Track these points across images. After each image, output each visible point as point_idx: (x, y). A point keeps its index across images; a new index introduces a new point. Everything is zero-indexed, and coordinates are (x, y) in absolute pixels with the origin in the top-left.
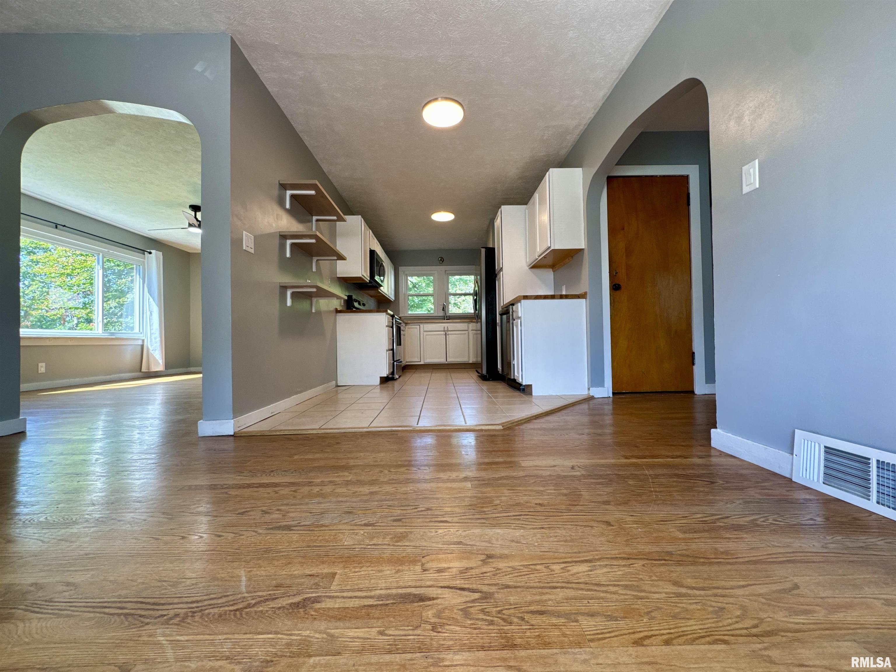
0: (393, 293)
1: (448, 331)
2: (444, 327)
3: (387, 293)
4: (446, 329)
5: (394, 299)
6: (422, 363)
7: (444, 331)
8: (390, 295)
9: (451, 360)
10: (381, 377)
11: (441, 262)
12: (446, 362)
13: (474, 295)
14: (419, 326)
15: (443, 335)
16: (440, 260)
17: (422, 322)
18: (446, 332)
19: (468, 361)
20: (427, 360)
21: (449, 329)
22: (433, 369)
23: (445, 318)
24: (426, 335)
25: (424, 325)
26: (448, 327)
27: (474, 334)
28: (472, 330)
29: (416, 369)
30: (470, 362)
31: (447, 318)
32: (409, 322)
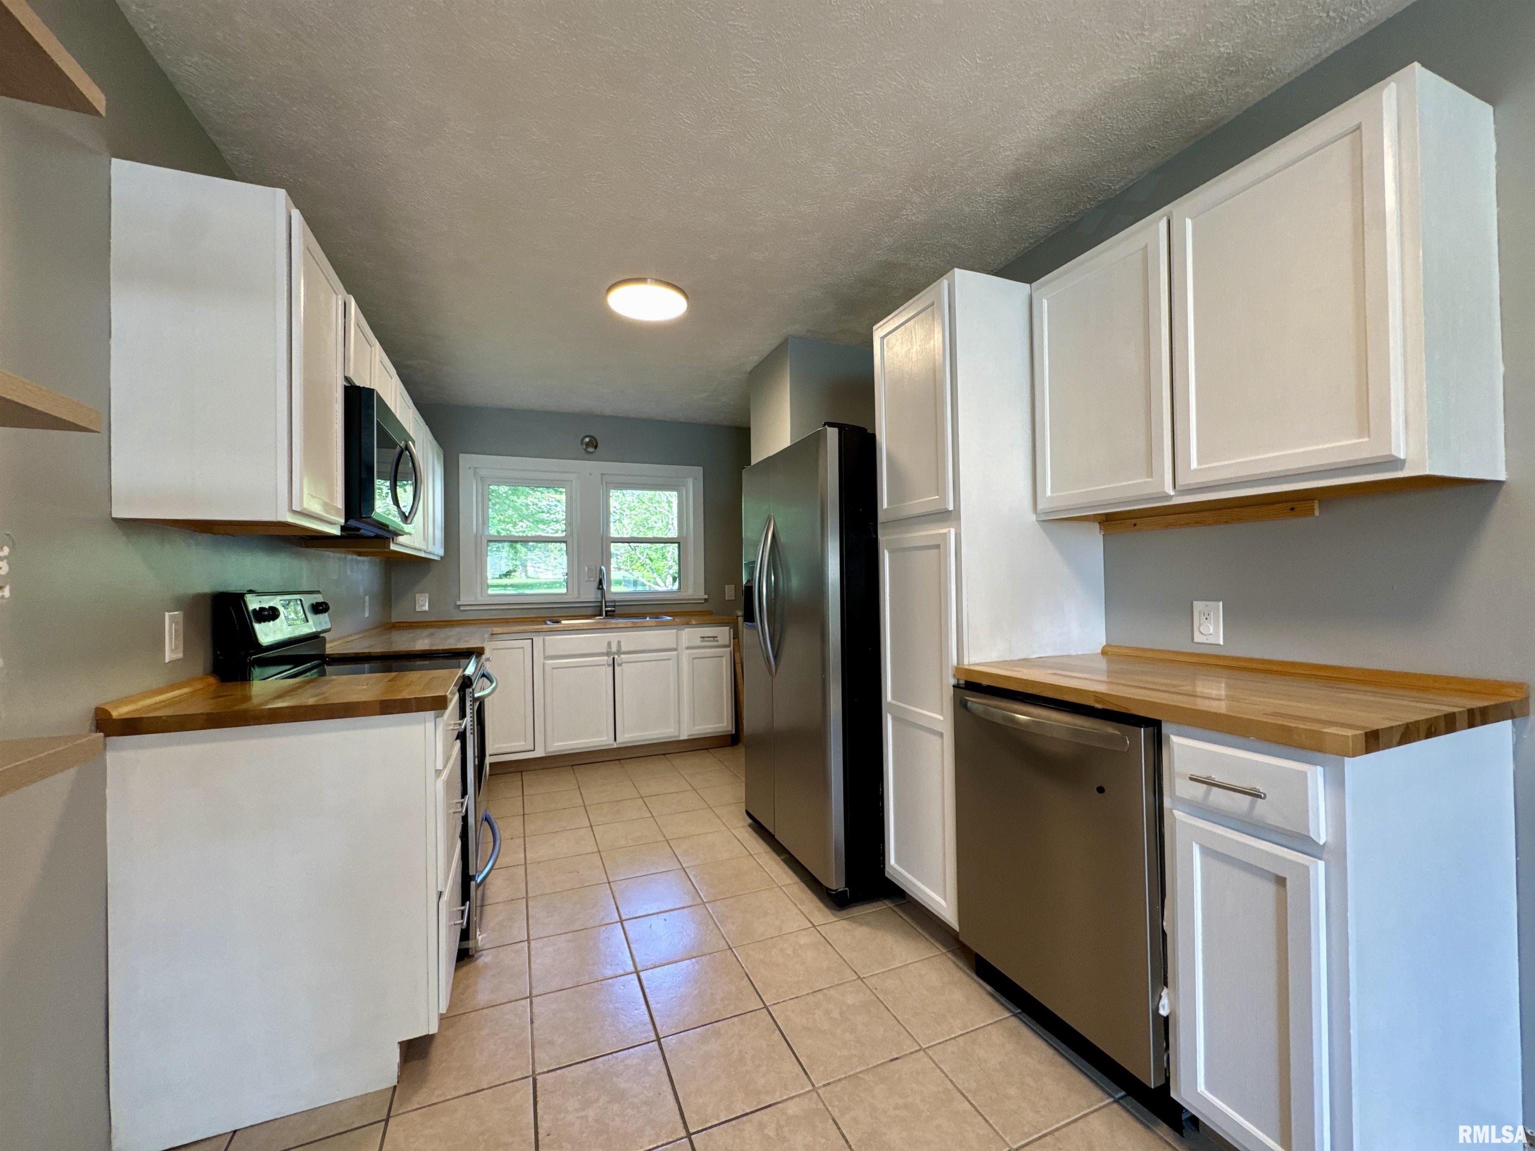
0: (439, 541)
1: (619, 652)
2: (609, 644)
3: (424, 545)
4: (614, 649)
5: (441, 552)
6: (539, 753)
7: (608, 654)
8: (429, 551)
9: (627, 737)
10: (401, 1043)
11: (591, 450)
12: (613, 745)
13: (679, 543)
14: (531, 640)
15: (605, 665)
16: (587, 444)
17: (541, 629)
18: (612, 657)
19: (677, 734)
20: (554, 745)
21: (623, 649)
22: (572, 766)
23: (601, 607)
24: (553, 668)
25: (547, 638)
26: (619, 643)
27: (693, 658)
28: (687, 648)
29: (522, 772)
30: (682, 738)
31: (607, 609)
32: (497, 630)
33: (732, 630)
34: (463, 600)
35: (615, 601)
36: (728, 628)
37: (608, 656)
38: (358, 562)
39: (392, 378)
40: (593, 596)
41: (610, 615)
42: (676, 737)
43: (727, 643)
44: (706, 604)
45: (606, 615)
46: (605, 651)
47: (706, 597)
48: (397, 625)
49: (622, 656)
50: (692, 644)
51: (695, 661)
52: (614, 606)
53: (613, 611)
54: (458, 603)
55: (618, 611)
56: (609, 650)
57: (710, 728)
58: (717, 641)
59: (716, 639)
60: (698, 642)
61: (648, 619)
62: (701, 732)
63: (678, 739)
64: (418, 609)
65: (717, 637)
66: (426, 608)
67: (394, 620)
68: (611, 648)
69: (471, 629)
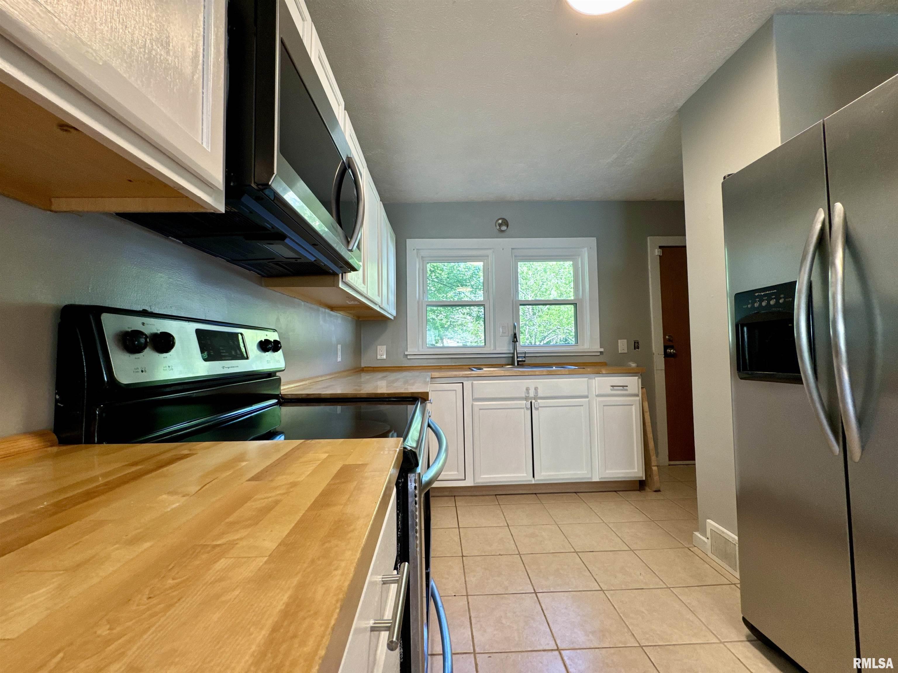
0: (393, 298)
1: (536, 398)
2: (528, 389)
3: (377, 299)
4: (532, 394)
5: (394, 313)
6: (469, 483)
7: (526, 399)
8: (384, 305)
9: (543, 475)
11: (504, 228)
12: (532, 481)
13: (575, 305)
14: (462, 384)
15: (524, 408)
16: (500, 225)
17: (470, 374)
18: (530, 401)
19: (589, 476)
20: (482, 476)
21: (540, 394)
22: (496, 495)
23: (513, 358)
24: (480, 409)
25: (475, 382)
26: (536, 389)
27: (604, 406)
28: (598, 396)
29: (455, 496)
30: (594, 480)
31: (518, 359)
32: (436, 374)
33: (640, 380)
34: (411, 350)
35: (525, 353)
36: (637, 378)
37: (526, 400)
38: (330, 316)
39: (339, 105)
40: (506, 349)
41: (521, 364)
42: (588, 478)
43: (636, 391)
44: (601, 356)
45: (518, 364)
46: (523, 395)
47: (602, 350)
48: (365, 369)
49: (539, 401)
50: (603, 392)
51: (605, 407)
52: (525, 357)
53: (524, 361)
54: (406, 353)
55: (528, 361)
56: (528, 395)
57: (622, 473)
58: (627, 390)
59: (625, 388)
60: (608, 391)
61: (554, 367)
62: (612, 476)
63: (590, 481)
64: (379, 357)
65: (627, 386)
66: (385, 357)
67: (363, 365)
68: (528, 393)
69: (416, 373)
